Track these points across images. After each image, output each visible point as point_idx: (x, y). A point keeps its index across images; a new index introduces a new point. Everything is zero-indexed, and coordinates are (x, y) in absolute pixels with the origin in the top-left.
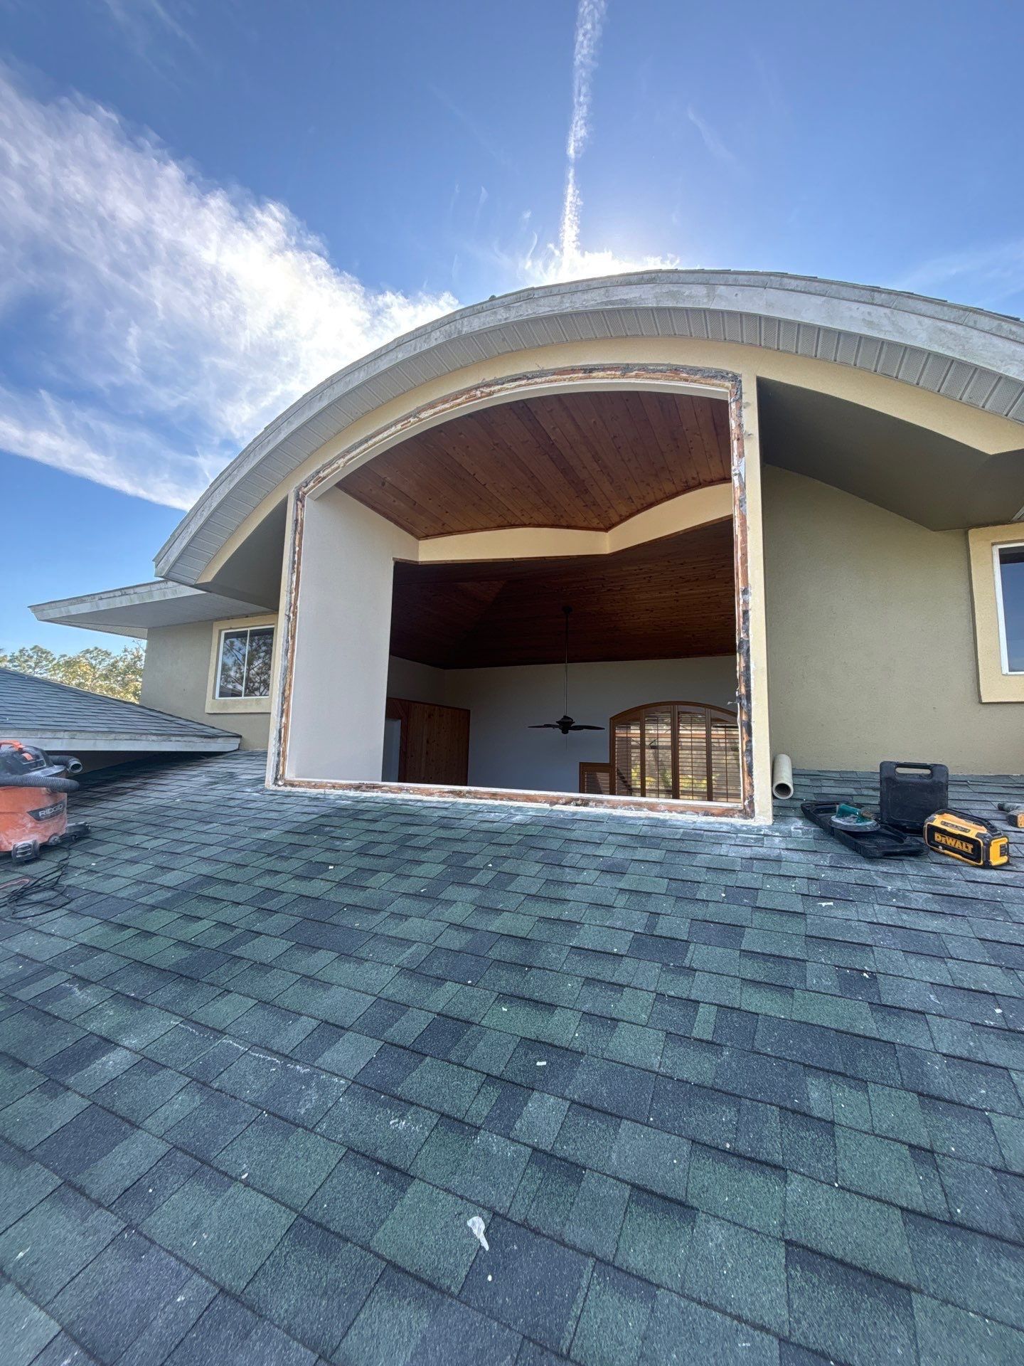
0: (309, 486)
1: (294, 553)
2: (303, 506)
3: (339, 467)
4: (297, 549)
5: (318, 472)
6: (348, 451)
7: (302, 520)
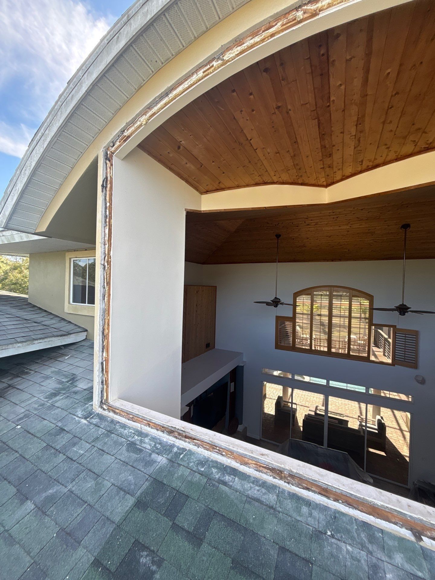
0: (116, 146)
1: (106, 208)
2: (112, 165)
3: (141, 125)
4: (108, 204)
5: (123, 131)
6: (149, 107)
7: (111, 178)
